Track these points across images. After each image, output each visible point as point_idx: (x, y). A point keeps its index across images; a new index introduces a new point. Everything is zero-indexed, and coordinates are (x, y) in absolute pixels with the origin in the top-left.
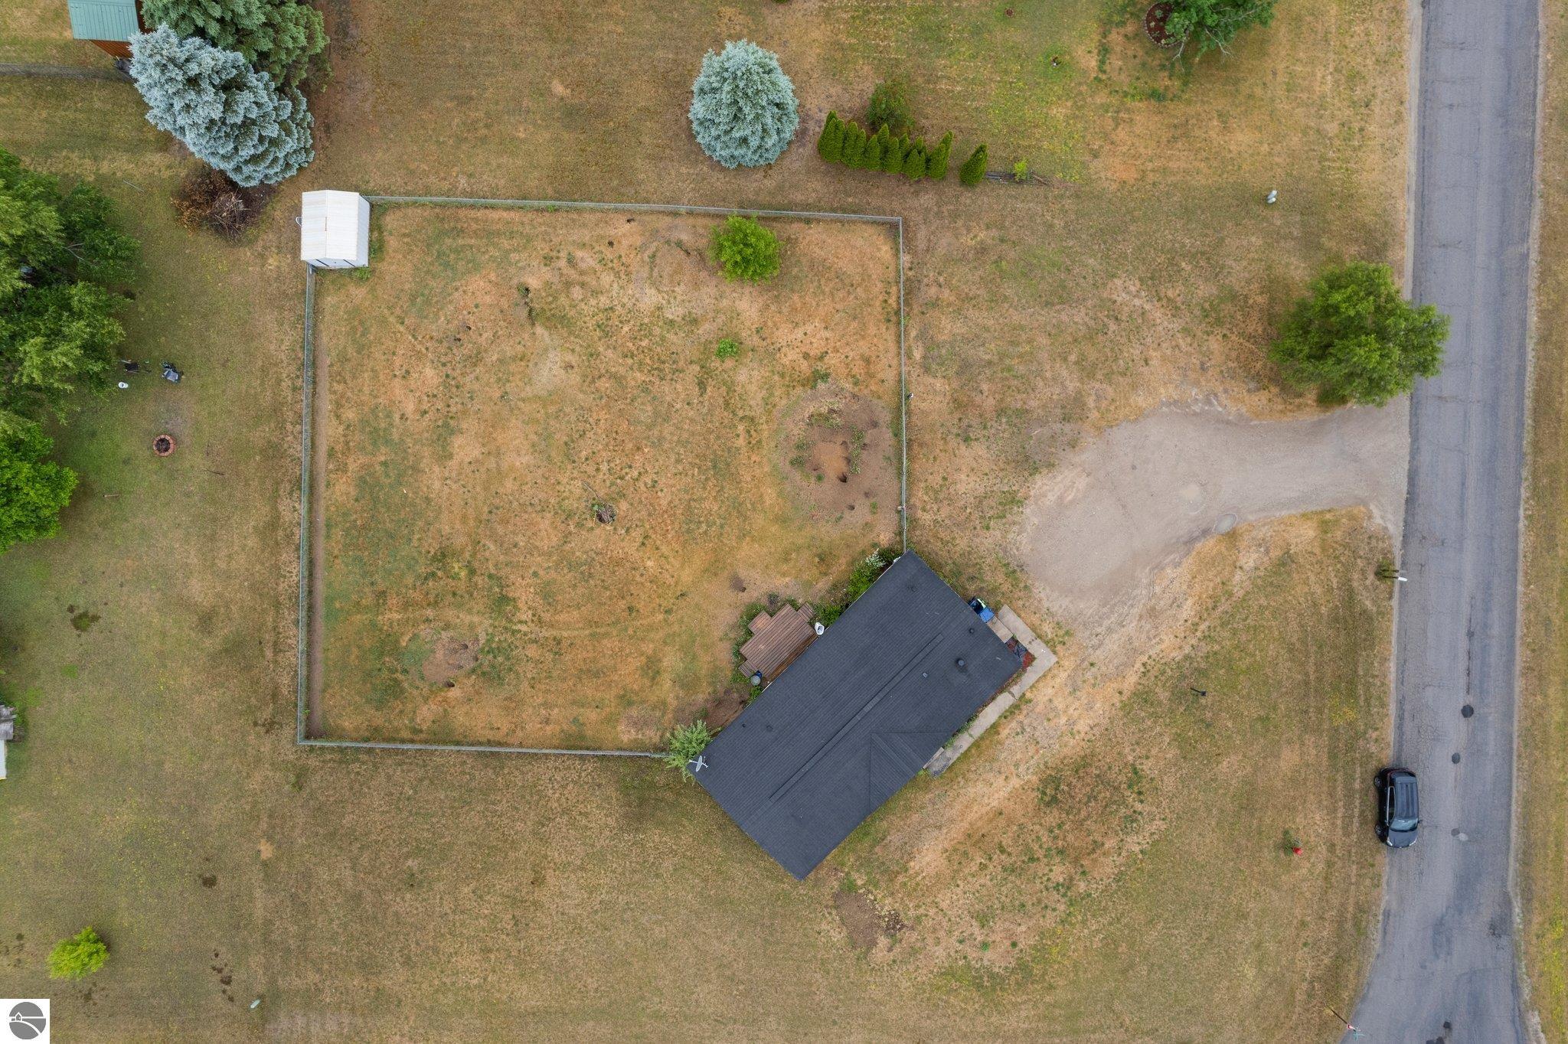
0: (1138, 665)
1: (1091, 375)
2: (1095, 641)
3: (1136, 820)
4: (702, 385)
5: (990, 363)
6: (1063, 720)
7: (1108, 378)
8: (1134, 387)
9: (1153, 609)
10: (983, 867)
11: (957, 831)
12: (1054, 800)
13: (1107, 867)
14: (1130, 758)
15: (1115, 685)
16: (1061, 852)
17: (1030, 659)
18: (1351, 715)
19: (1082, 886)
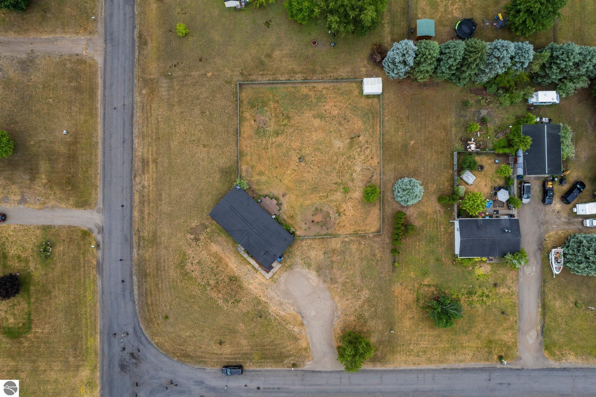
0: (267, 301)
1: (343, 285)
2: (273, 289)
3: (226, 302)
4: (336, 183)
5: (345, 259)
6: (252, 282)
7: (342, 290)
8: (340, 297)
9: (282, 304)
10: (213, 262)
11: (222, 255)
12: (231, 280)
13: (214, 295)
14: (243, 300)
15: (262, 295)
16: (217, 282)
17: (268, 272)
18: (256, 358)
19: (208, 288)
